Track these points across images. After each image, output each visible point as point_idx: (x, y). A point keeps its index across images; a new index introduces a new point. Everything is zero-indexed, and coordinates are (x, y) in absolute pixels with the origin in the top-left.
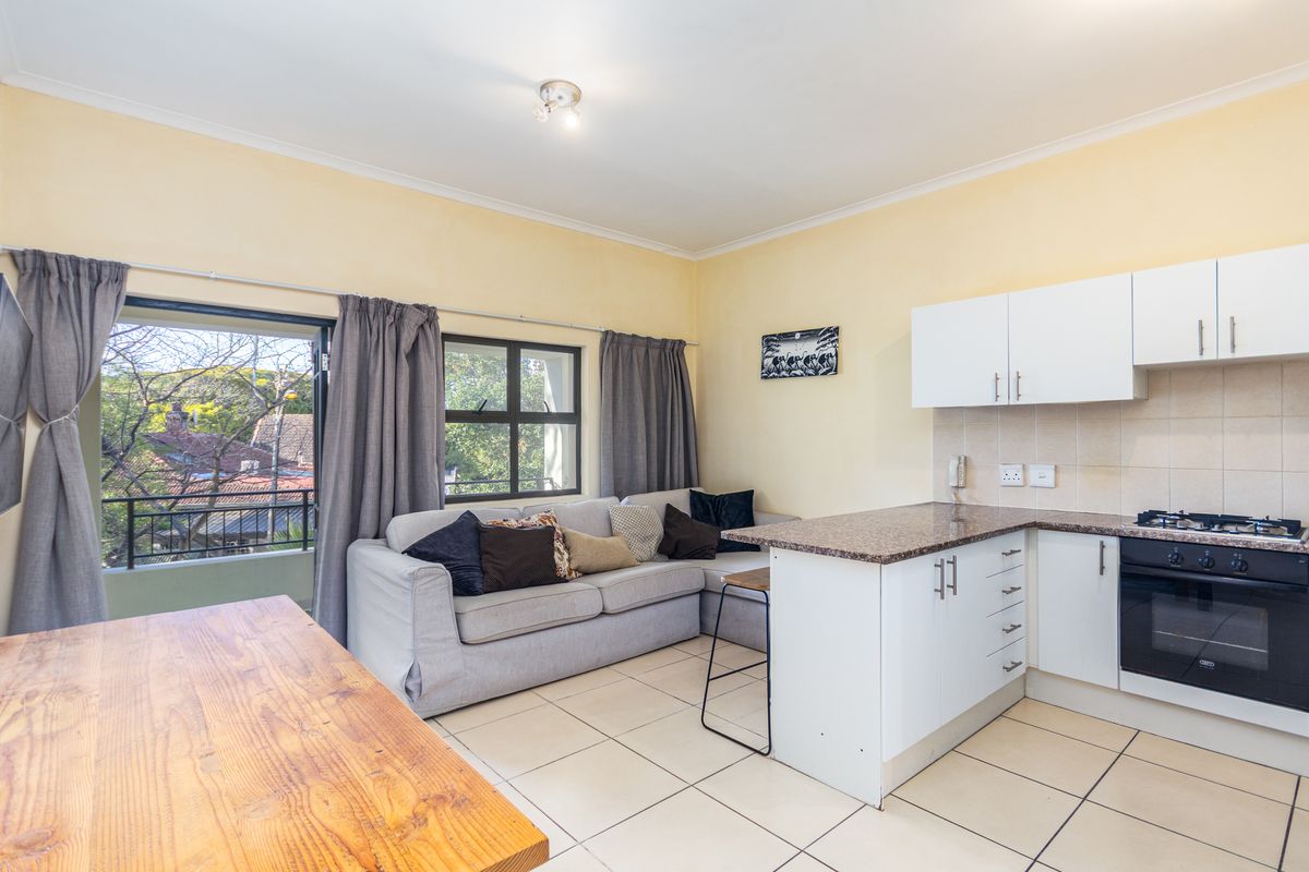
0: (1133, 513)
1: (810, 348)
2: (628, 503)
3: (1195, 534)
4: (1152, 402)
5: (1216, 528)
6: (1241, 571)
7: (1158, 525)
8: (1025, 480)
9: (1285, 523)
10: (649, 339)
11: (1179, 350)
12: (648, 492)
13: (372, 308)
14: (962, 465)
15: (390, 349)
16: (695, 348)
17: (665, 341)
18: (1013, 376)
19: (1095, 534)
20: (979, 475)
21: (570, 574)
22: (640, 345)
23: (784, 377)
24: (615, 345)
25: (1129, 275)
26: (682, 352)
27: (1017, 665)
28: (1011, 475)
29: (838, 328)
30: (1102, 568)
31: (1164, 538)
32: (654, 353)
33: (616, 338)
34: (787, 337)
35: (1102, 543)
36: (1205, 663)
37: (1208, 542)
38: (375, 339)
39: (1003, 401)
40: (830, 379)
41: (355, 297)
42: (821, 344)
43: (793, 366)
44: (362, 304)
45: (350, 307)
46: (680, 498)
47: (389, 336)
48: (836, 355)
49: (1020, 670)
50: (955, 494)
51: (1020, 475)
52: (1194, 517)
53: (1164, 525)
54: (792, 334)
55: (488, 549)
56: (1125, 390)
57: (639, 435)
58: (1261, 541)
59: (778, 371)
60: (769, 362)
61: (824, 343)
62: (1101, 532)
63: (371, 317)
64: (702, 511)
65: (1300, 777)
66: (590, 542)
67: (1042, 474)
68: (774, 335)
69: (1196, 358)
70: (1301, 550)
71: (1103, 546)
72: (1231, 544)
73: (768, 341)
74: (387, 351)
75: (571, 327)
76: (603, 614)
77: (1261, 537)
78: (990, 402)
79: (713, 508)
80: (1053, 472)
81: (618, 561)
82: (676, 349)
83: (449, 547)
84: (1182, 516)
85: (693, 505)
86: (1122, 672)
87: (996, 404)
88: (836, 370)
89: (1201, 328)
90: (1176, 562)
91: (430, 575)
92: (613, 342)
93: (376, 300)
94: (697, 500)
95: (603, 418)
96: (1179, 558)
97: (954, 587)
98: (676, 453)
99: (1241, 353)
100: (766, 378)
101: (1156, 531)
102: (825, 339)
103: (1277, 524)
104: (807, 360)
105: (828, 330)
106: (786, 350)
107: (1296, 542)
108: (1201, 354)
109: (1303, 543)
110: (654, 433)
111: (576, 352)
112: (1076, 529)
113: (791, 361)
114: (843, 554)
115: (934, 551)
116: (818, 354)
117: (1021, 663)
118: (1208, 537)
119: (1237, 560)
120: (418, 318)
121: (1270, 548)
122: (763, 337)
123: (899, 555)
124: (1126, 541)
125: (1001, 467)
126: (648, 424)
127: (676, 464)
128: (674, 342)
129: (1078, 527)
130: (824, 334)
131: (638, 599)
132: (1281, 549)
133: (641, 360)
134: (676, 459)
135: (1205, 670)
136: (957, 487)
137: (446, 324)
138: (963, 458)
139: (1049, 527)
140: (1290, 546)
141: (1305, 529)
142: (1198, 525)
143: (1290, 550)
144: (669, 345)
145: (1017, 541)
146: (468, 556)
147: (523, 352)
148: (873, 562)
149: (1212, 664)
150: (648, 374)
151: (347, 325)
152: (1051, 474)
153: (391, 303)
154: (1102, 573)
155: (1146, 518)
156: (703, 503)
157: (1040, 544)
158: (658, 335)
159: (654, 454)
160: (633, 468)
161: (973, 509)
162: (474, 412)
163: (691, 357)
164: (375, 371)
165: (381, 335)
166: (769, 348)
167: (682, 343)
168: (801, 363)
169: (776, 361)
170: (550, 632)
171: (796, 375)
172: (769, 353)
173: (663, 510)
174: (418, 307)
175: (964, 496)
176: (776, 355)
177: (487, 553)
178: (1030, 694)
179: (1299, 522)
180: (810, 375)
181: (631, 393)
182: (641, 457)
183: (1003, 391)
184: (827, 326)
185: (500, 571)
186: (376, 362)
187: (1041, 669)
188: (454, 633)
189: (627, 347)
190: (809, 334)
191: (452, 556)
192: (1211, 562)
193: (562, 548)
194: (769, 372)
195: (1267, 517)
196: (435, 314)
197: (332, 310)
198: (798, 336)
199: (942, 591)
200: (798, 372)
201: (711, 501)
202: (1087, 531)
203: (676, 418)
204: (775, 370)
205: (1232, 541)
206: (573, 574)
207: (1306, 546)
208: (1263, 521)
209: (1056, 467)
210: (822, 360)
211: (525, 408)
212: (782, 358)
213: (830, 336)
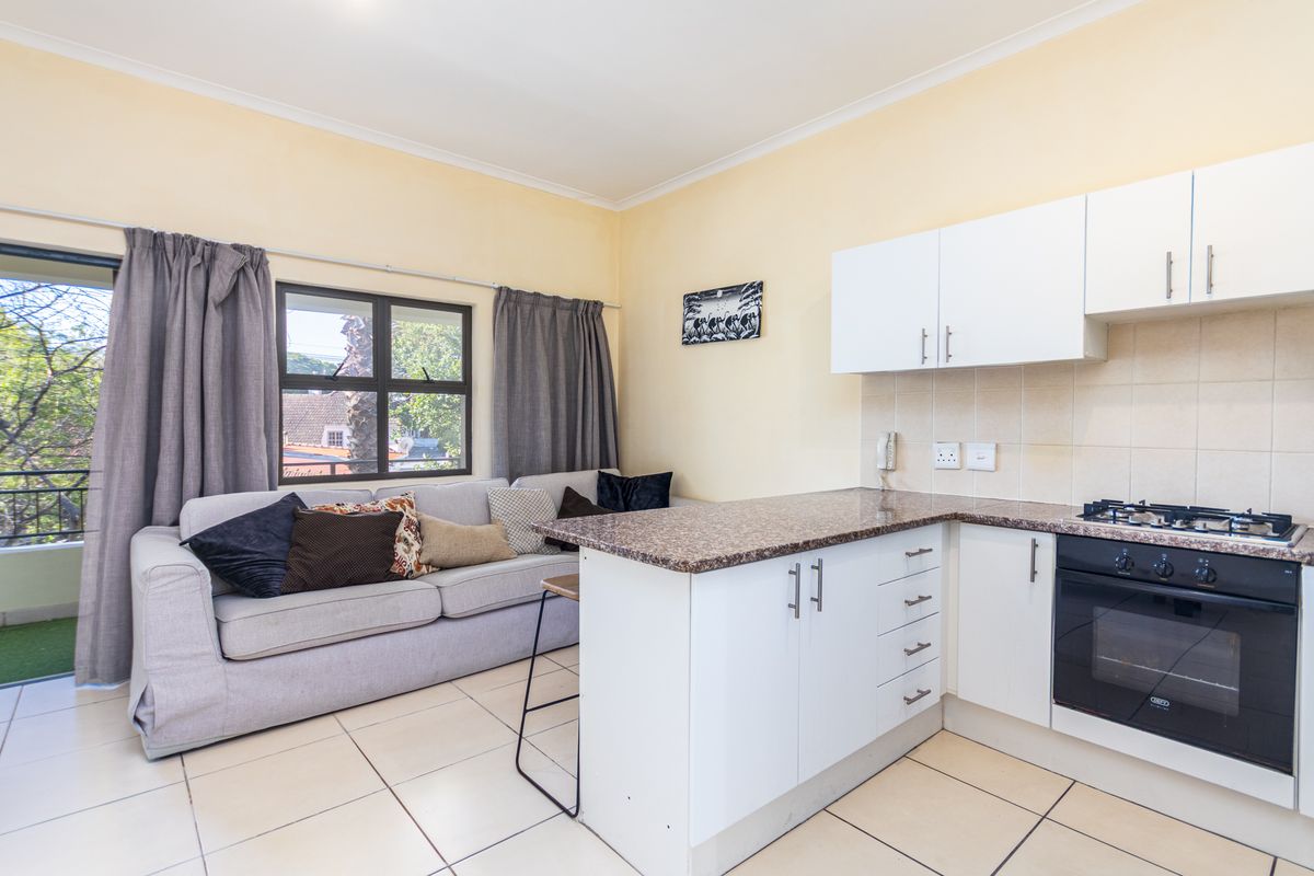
0: (1079, 504)
1: (732, 307)
2: (518, 486)
3: (1152, 532)
4: (1113, 364)
5: (1178, 524)
6: (1207, 582)
7: (1106, 520)
8: (961, 462)
9: (1270, 517)
10: (556, 299)
11: (1141, 294)
12: (553, 472)
13: (169, 245)
14: (892, 444)
15: (195, 298)
16: (617, 311)
17: (576, 302)
18: (943, 332)
19: (1026, 529)
20: (910, 456)
21: (418, 568)
22: (544, 305)
23: (705, 342)
24: (512, 304)
25: (1083, 197)
26: (600, 315)
27: (923, 694)
28: (946, 456)
29: (761, 283)
30: (1034, 573)
31: (1109, 536)
32: (563, 316)
33: (514, 296)
34: (709, 295)
35: (1034, 540)
36: (1158, 701)
37: (1165, 543)
38: (175, 284)
39: (931, 364)
40: (752, 343)
41: (145, 232)
42: (743, 303)
43: (715, 329)
44: (156, 240)
45: (138, 244)
46: (585, 482)
47: (193, 280)
48: (760, 314)
49: (932, 699)
50: (883, 478)
51: (956, 456)
52: (1157, 509)
53: (1115, 519)
54: (714, 292)
55: (301, 541)
56: (1073, 345)
57: (542, 407)
58: (1234, 542)
59: (699, 336)
60: (690, 324)
61: (747, 301)
62: (1033, 527)
63: (170, 258)
64: (609, 495)
65: (1276, 858)
66: (450, 530)
67: (981, 455)
68: (696, 294)
69: (1163, 302)
70: (1288, 557)
71: (1035, 546)
72: (1195, 546)
73: (689, 301)
74: (189, 298)
75: (454, 281)
76: (443, 617)
77: (1238, 538)
78: (916, 365)
79: (623, 492)
80: (993, 452)
81: (486, 553)
82: (590, 311)
83: (247, 537)
84: (1142, 508)
85: (600, 489)
86: (1055, 707)
87: (924, 367)
88: (759, 333)
89: (1170, 263)
90: (1124, 568)
91: (171, 574)
92: (510, 302)
93: (175, 237)
94: (605, 482)
95: (496, 388)
96: (1128, 563)
97: (818, 600)
98: (589, 429)
99: (1222, 294)
100: (686, 343)
101: (1102, 529)
102: (748, 297)
103: (1259, 520)
104: (729, 322)
105: (751, 286)
106: (708, 310)
107: (1281, 545)
108: (1169, 297)
109: (1291, 546)
110: (562, 406)
111: (466, 311)
112: (1004, 523)
113: (712, 323)
114: (645, 558)
115: (784, 554)
116: (740, 314)
117: (929, 692)
118: (1166, 537)
119: (1202, 567)
120: (237, 260)
121: (1246, 553)
122: (685, 296)
123: (718, 560)
124: (1065, 540)
125: (935, 445)
126: (554, 396)
127: (589, 442)
128: (587, 303)
129: (1006, 520)
130: (747, 290)
131: (493, 600)
132: (1261, 555)
133: (547, 322)
134: (589, 436)
135: (1158, 710)
136: (886, 470)
137: (279, 270)
138: (893, 435)
139: (973, 520)
140: (1273, 550)
141: (1296, 526)
142: (1154, 520)
143: (1273, 556)
144: (581, 306)
145: (933, 537)
146: (274, 547)
147: (394, 308)
148: (675, 569)
149: (1165, 703)
150: (556, 340)
151: (135, 264)
152: (990, 454)
153: (197, 240)
154: (1033, 580)
155: (1093, 511)
156: (611, 487)
157: (961, 540)
158: (568, 293)
159: (563, 431)
160: (535, 446)
161: (904, 495)
162: (326, 377)
163: (611, 323)
164: (172, 324)
165: (182, 279)
166: (691, 309)
167: (598, 305)
168: (722, 325)
169: (697, 324)
170: (363, 642)
171: (717, 340)
172: (691, 314)
173: (560, 495)
174: (236, 247)
175: (894, 481)
176: (697, 316)
177: (298, 544)
178: (948, 726)
179: (1290, 517)
180: (731, 339)
181: (533, 360)
182: (543, 433)
183: (931, 351)
184: (749, 281)
185: (306, 567)
186: (175, 311)
187: (960, 696)
188: (213, 647)
189: (527, 308)
190: (731, 291)
191: (247, 548)
192: (1169, 570)
193: (411, 538)
194: (690, 336)
195: (1250, 511)
196: (262, 256)
197: (117, 247)
198: (720, 294)
199: (796, 607)
200: (720, 336)
201: (621, 484)
202: (1017, 525)
203: (589, 390)
204: (698, 334)
205: (1196, 542)
206: (424, 569)
207: (1295, 551)
208: (1243, 515)
209: (997, 445)
210: (744, 320)
211: (396, 374)
212: (704, 320)
213: (754, 293)
